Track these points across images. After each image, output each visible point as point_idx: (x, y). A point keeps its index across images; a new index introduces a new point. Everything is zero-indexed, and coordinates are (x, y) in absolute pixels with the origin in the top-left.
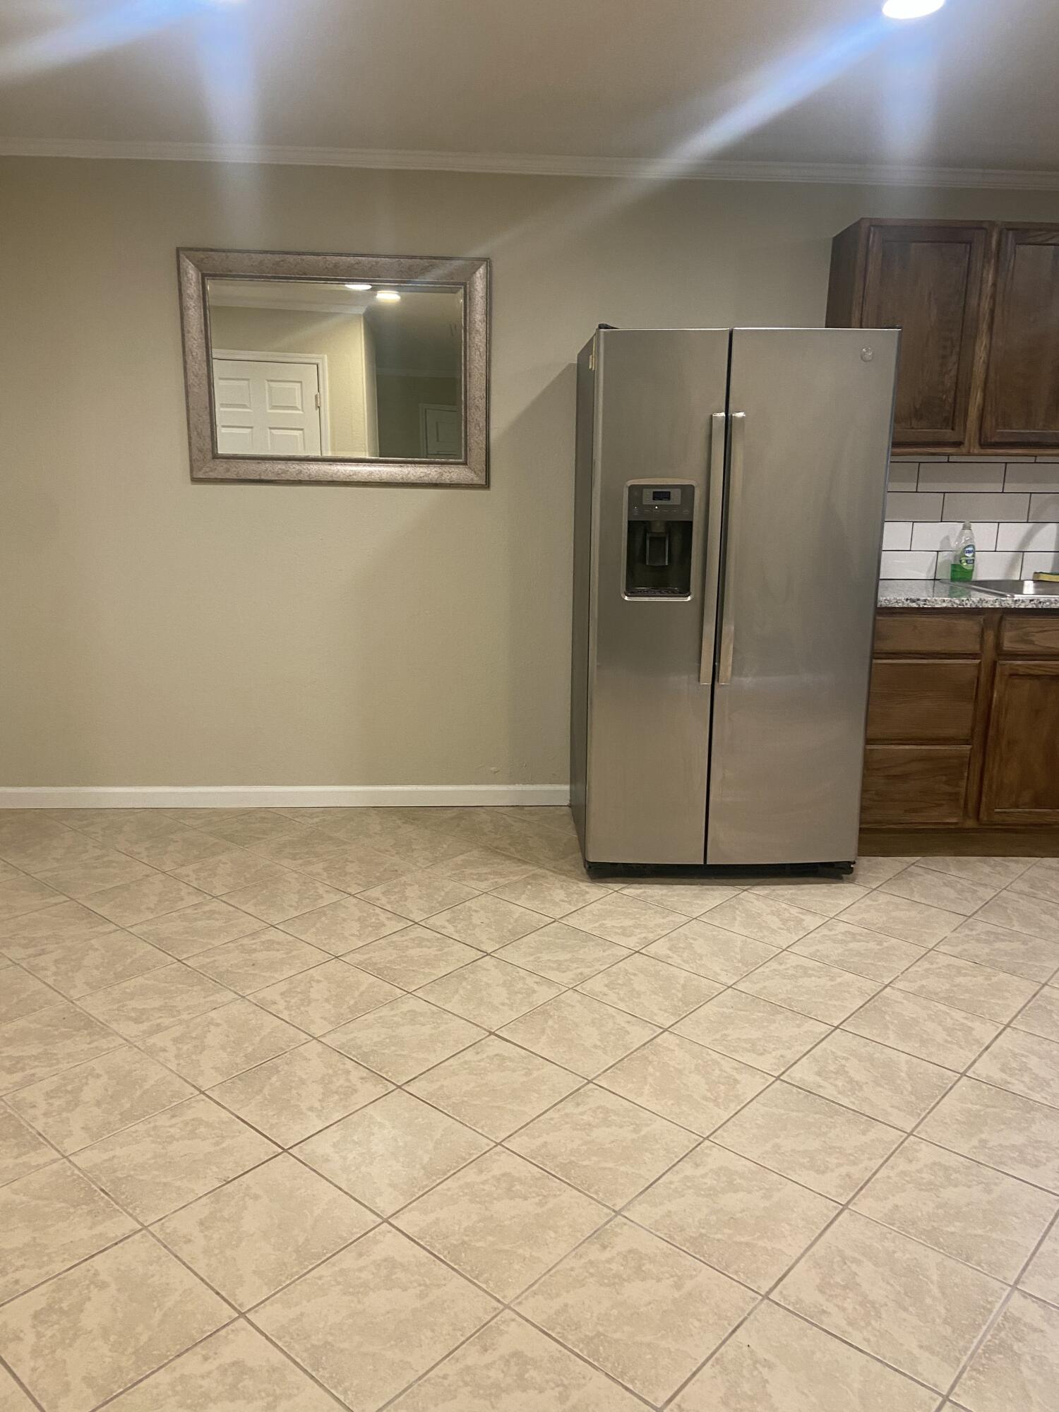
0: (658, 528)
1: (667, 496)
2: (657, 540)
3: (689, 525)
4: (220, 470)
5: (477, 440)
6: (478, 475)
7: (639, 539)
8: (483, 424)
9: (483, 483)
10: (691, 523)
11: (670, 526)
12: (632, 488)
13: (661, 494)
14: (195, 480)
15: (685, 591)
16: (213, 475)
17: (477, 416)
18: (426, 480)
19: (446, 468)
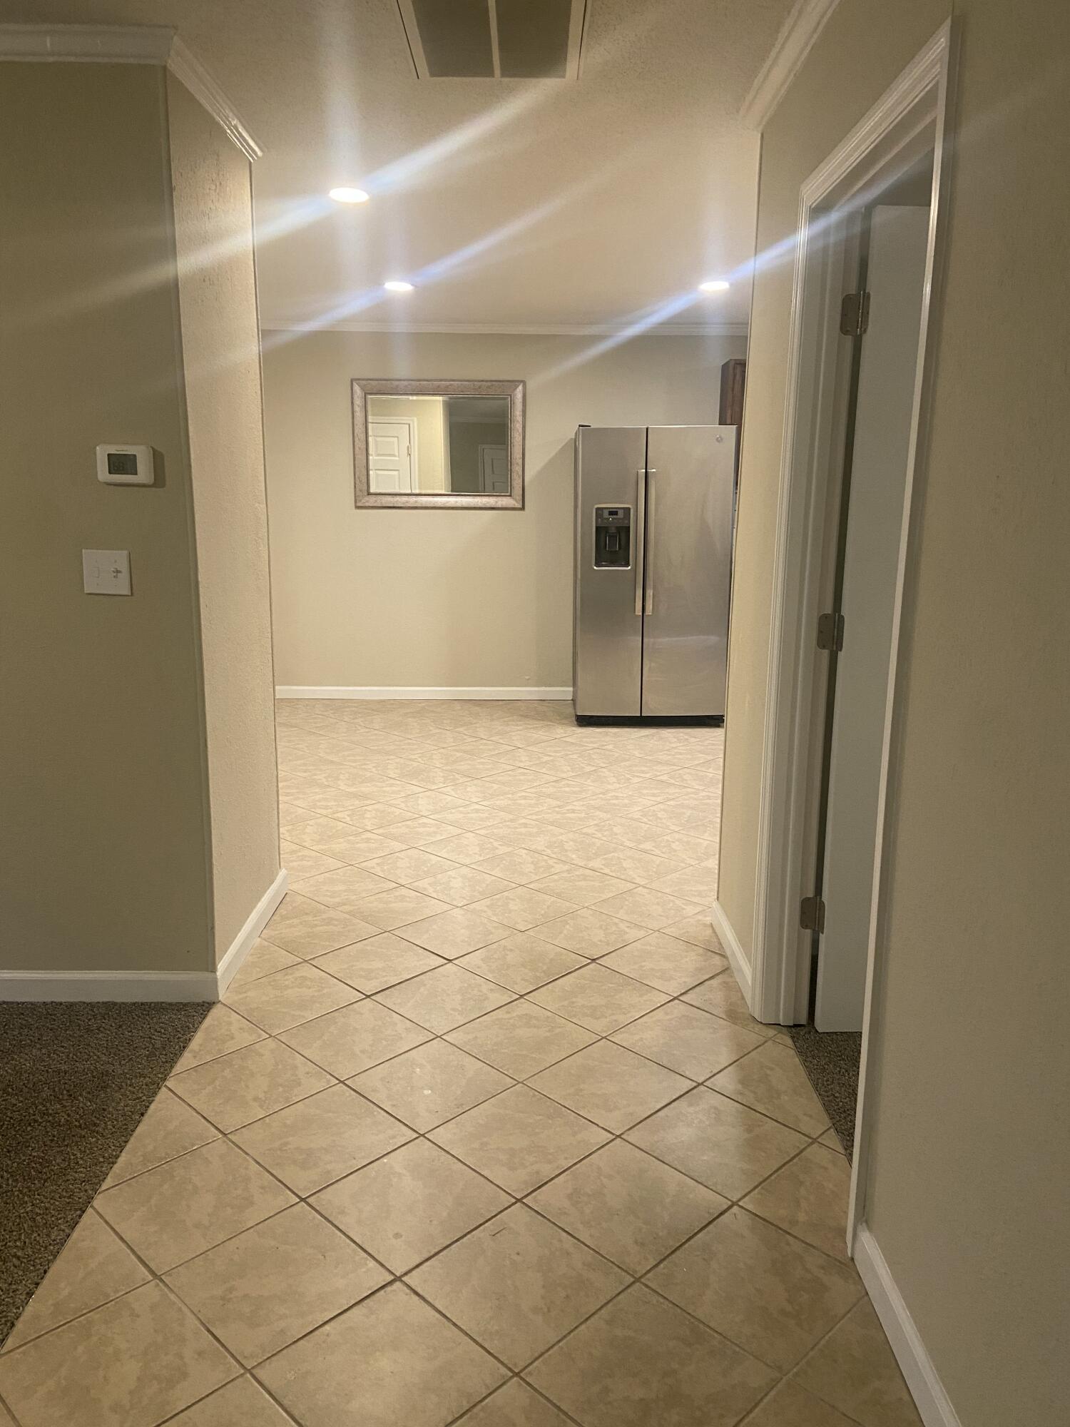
0: (613, 530)
1: (616, 513)
2: (612, 537)
3: (628, 528)
4: (371, 501)
5: (517, 483)
6: (517, 502)
7: (602, 535)
8: (521, 473)
9: (520, 506)
10: (629, 527)
11: (619, 529)
12: (598, 509)
13: (613, 512)
14: (358, 507)
15: (627, 565)
16: (367, 504)
17: (518, 469)
18: (488, 506)
19: (500, 498)
